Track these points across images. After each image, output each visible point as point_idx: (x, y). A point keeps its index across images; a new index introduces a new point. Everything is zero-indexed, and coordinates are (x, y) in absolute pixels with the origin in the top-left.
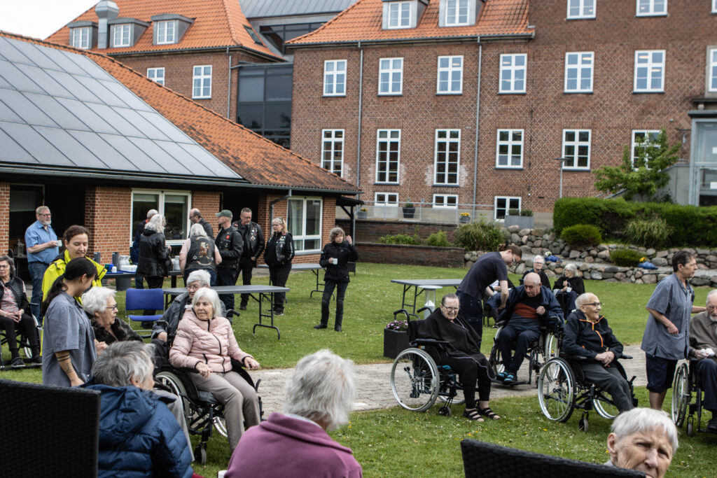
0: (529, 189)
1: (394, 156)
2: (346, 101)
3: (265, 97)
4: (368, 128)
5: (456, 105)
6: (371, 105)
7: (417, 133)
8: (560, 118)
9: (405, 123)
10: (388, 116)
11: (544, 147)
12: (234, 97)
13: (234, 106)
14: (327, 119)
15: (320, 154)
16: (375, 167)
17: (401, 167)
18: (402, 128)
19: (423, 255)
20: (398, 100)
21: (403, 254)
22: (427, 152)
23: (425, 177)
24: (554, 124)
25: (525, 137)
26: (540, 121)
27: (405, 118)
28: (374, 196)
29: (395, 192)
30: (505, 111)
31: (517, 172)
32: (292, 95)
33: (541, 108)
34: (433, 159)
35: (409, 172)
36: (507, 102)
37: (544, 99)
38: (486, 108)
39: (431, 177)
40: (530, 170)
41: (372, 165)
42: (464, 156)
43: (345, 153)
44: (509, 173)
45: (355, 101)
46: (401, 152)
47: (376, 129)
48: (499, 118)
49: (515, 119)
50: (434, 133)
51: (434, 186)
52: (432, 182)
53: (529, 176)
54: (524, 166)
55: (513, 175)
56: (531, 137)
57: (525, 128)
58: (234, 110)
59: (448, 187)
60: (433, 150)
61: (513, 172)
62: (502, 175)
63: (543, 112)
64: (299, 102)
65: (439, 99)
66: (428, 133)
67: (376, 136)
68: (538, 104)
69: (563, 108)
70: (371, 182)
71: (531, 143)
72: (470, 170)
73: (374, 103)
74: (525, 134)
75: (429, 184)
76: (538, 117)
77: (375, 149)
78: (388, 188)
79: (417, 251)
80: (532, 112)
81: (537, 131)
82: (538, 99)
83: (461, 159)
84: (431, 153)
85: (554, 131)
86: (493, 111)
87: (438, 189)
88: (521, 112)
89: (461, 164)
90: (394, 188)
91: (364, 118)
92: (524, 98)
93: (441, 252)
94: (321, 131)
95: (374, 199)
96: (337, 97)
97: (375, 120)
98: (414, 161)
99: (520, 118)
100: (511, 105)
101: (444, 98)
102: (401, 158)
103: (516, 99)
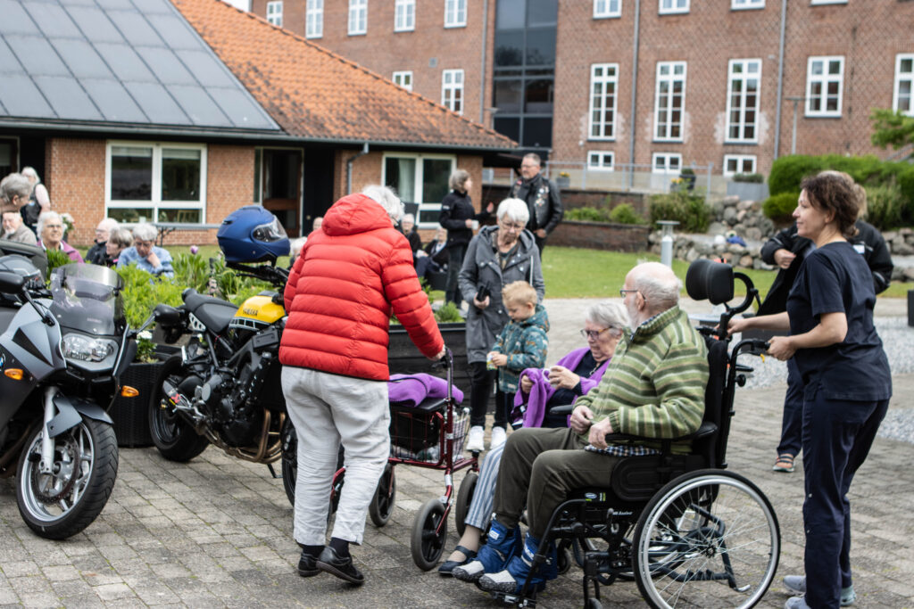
0: (848, 147)
1: (677, 102)
2: (620, 23)
3: (527, 22)
4: (647, 61)
5: (756, 24)
6: (651, 29)
7: (706, 67)
8: (892, 37)
9: (692, 54)
10: (671, 43)
11: (871, 84)
12: (491, 24)
13: (491, 35)
14: (597, 49)
15: (588, 100)
16: (653, 117)
17: (685, 118)
18: (687, 59)
19: (601, 235)
20: (683, 19)
21: (580, 234)
22: (718, 95)
23: (715, 130)
24: (885, 47)
25: (845, 69)
26: (866, 44)
27: (692, 46)
28: (651, 158)
29: (677, 152)
30: (819, 30)
31: (833, 122)
32: (555, 17)
33: (867, 24)
34: (725, 104)
35: (695, 124)
36: (822, 16)
37: (872, 10)
38: (795, 27)
39: (723, 132)
40: (850, 118)
41: (650, 114)
42: (765, 100)
43: (619, 99)
44: (822, 123)
45: (631, 23)
46: (687, 95)
47: (656, 62)
48: (810, 41)
49: (833, 41)
50: (727, 67)
51: (726, 144)
52: (724, 138)
53: (849, 128)
54: (843, 111)
55: (827, 127)
56: (853, 69)
57: (845, 54)
58: (491, 41)
59: (743, 145)
60: (725, 91)
61: (828, 122)
62: (812, 127)
63: (870, 29)
64: (565, 28)
65: (734, 16)
66: (719, 67)
67: (655, 73)
68: (863, 18)
69: (898, 23)
70: (648, 139)
71: (852, 78)
72: (771, 119)
73: (654, 26)
74: (846, 63)
75: (719, 141)
76: (863, 37)
77: (654, 91)
78: (669, 147)
79: (596, 229)
80: (854, 30)
81: (861, 59)
82: (864, 10)
83: (761, 103)
84: (722, 96)
85: (885, 59)
86: (804, 32)
87: (730, 149)
88: (840, 31)
89: (761, 110)
90: (676, 147)
91: (641, 47)
92: (845, 9)
93: (622, 232)
94: (590, 67)
95: (651, 162)
96: (610, 19)
97: (655, 50)
98: (701, 108)
99: (839, 40)
100: (828, 20)
101: (741, 14)
102: (686, 104)
103: (833, 12)
